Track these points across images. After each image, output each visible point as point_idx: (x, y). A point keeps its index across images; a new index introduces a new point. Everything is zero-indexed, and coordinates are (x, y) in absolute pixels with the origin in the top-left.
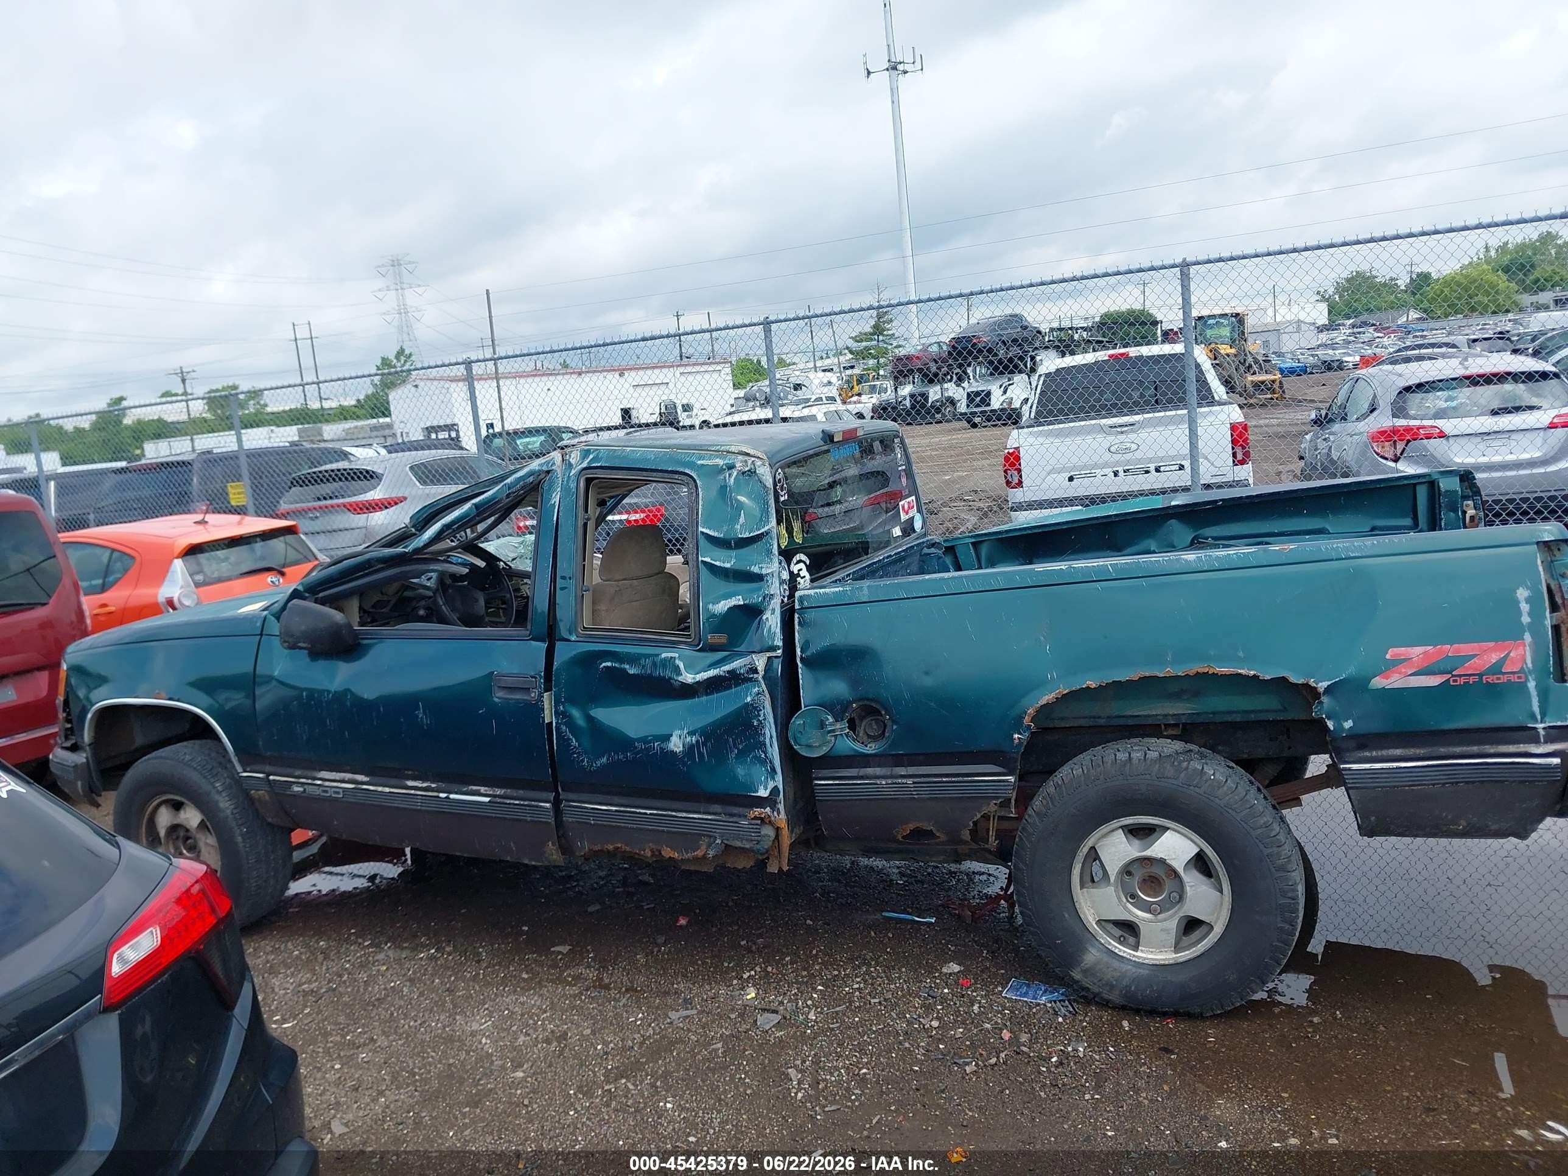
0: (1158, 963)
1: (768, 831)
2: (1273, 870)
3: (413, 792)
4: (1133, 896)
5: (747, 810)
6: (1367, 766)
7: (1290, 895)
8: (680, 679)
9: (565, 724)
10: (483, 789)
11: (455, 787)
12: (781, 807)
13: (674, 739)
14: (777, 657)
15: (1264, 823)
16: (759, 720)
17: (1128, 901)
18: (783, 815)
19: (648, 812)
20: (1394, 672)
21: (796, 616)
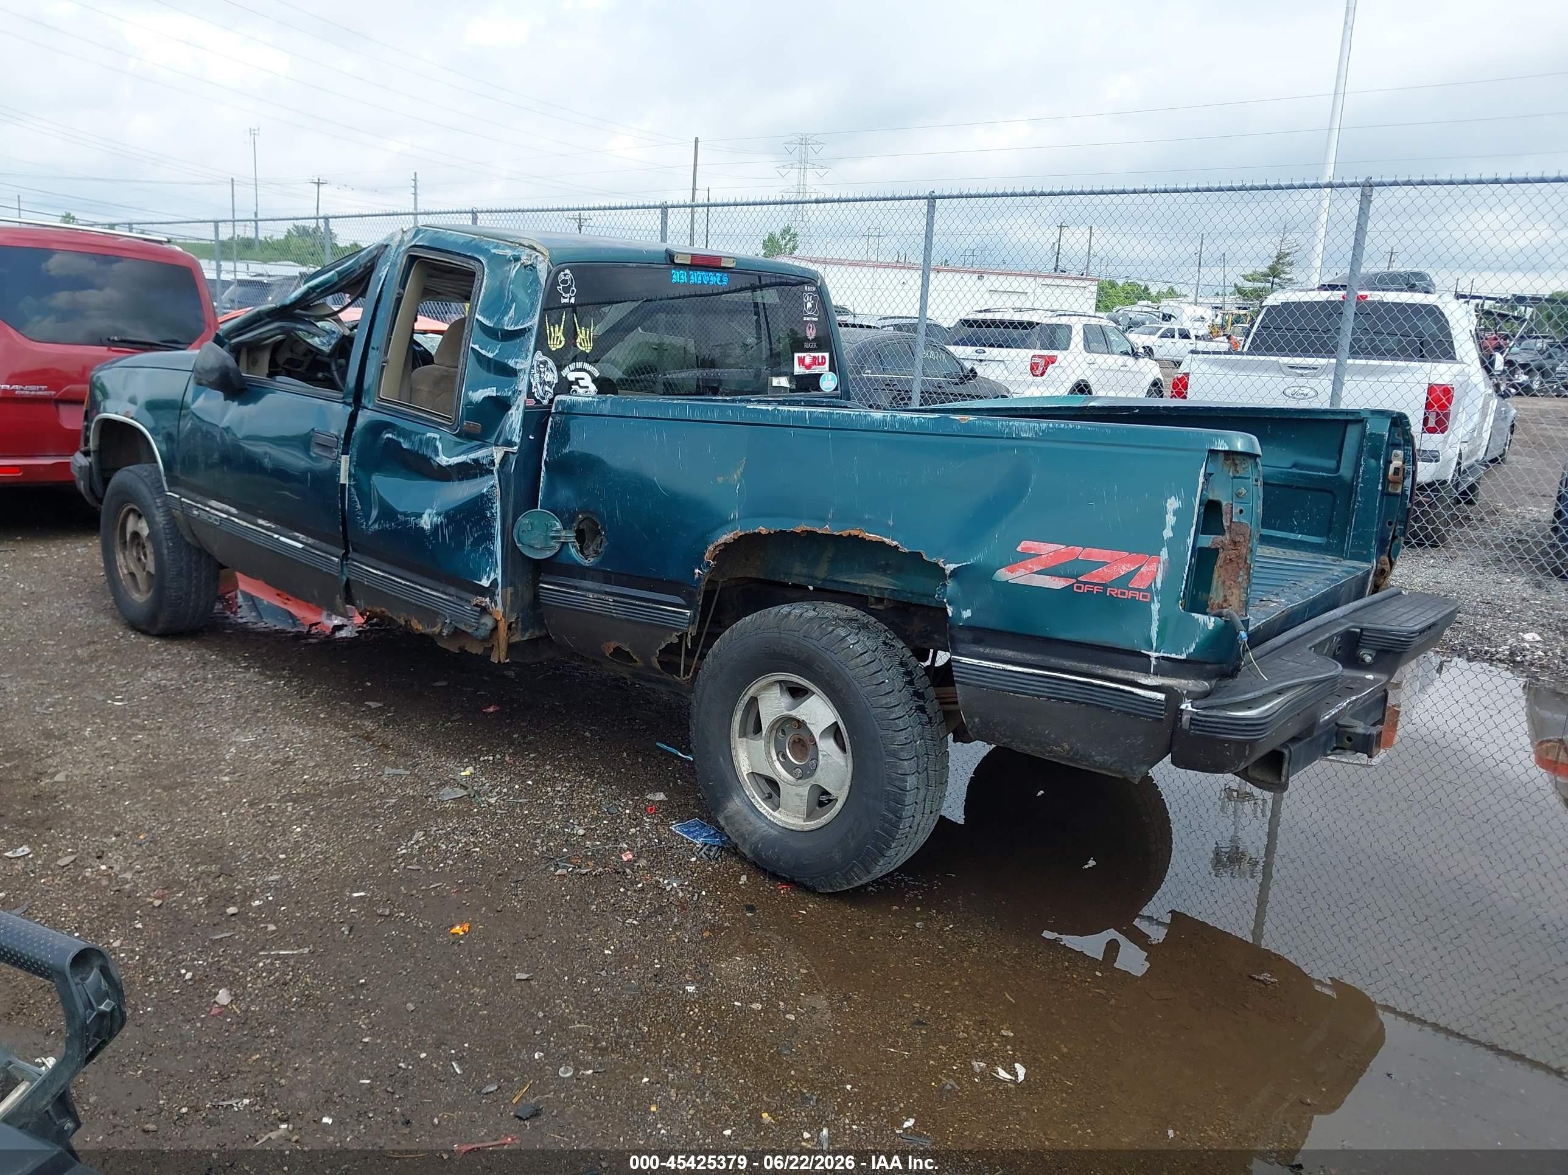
0: (787, 827)
1: (488, 621)
2: (884, 753)
3: (259, 529)
4: (785, 756)
5: (472, 596)
6: (975, 662)
7: (897, 783)
8: (437, 459)
9: (354, 486)
10: (301, 536)
11: (286, 531)
12: (499, 599)
13: (425, 516)
14: (513, 453)
15: (886, 704)
16: (491, 512)
17: (778, 759)
18: (500, 608)
19: (404, 582)
20: (1019, 567)
21: (551, 419)
